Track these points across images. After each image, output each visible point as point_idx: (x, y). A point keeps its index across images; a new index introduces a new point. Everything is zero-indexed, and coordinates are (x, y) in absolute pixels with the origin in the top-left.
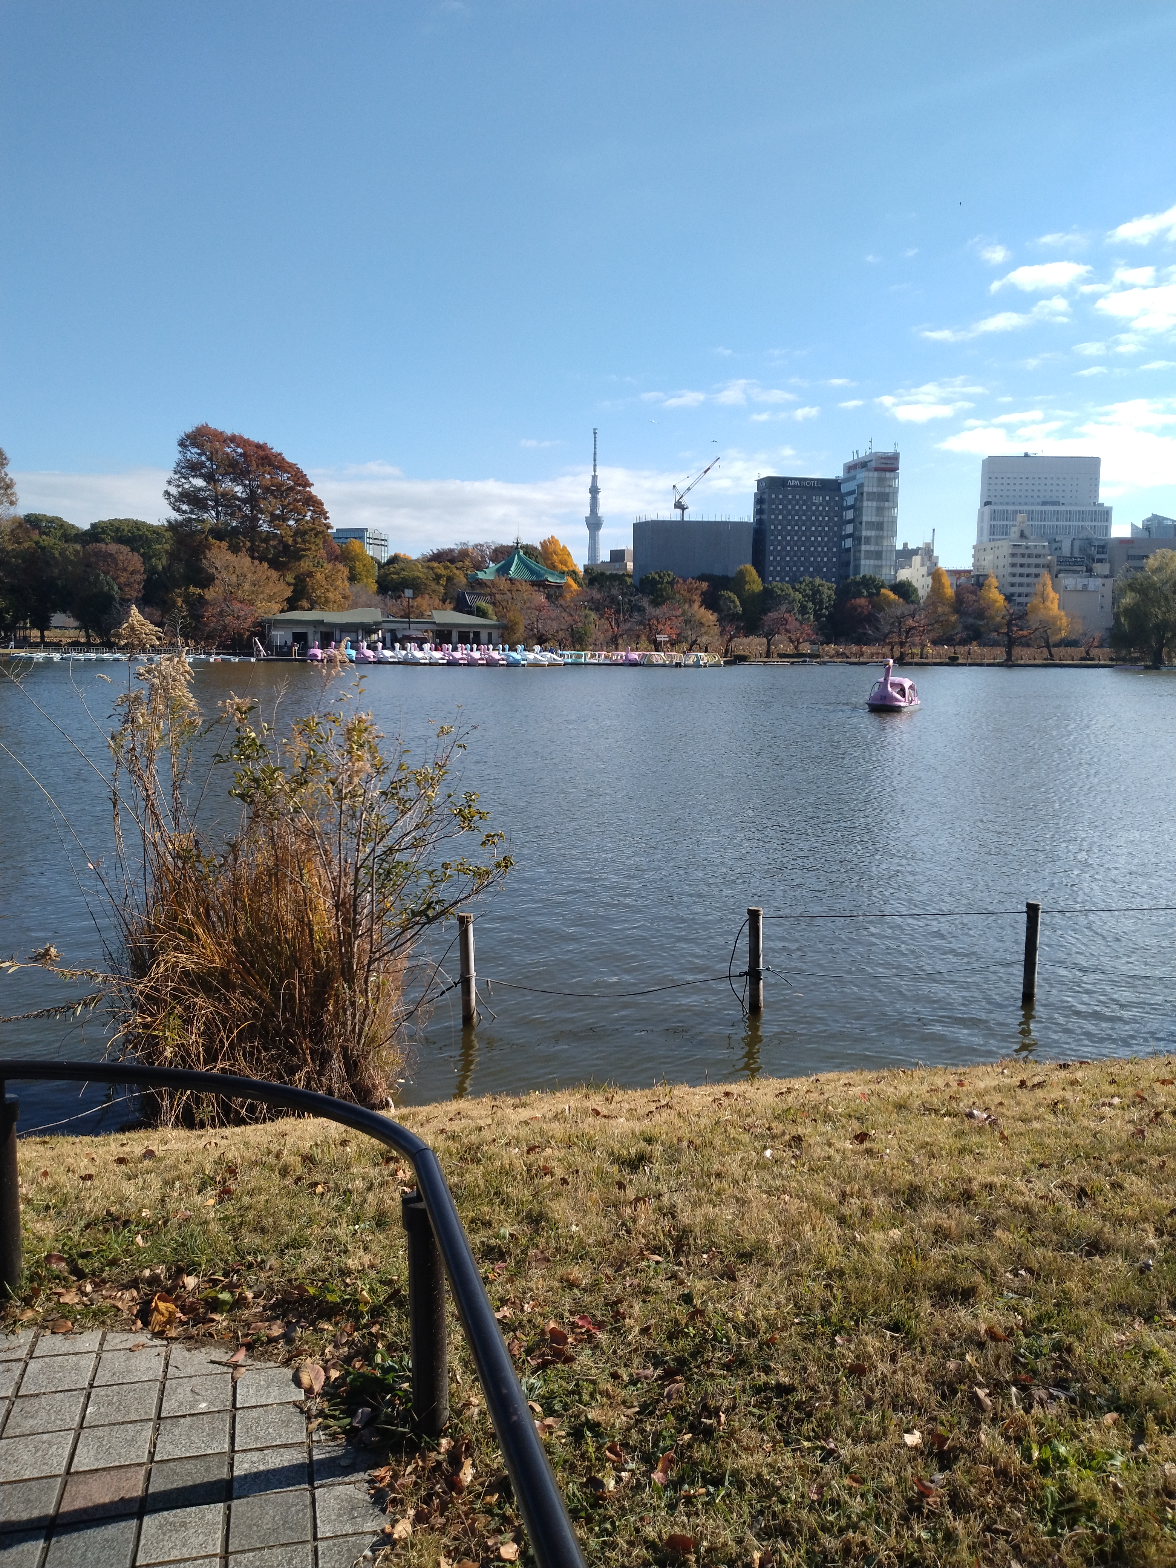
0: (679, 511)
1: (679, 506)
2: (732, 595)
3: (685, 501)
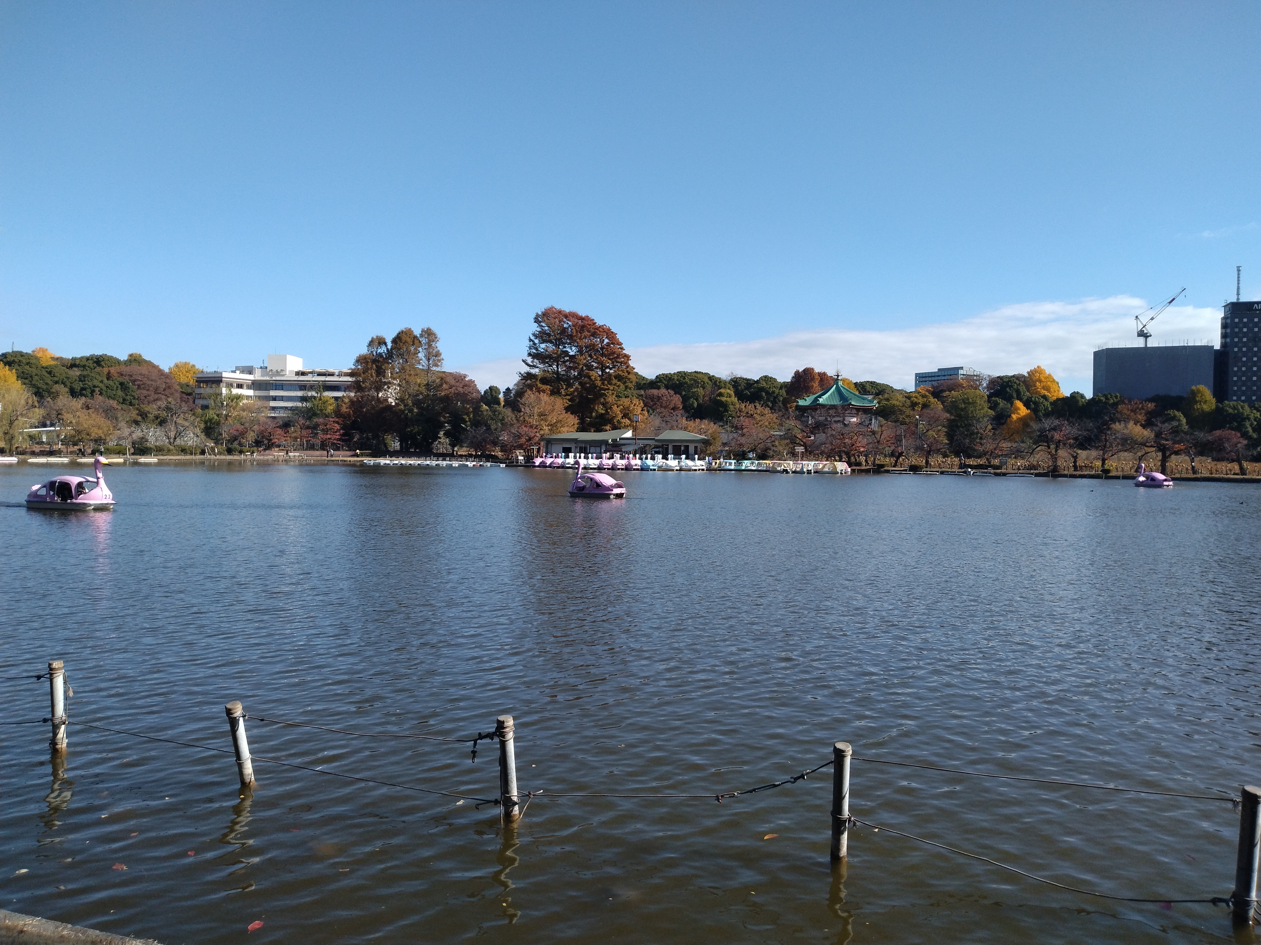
0: (1142, 339)
1: (1142, 334)
2: (1179, 414)
3: (1149, 329)
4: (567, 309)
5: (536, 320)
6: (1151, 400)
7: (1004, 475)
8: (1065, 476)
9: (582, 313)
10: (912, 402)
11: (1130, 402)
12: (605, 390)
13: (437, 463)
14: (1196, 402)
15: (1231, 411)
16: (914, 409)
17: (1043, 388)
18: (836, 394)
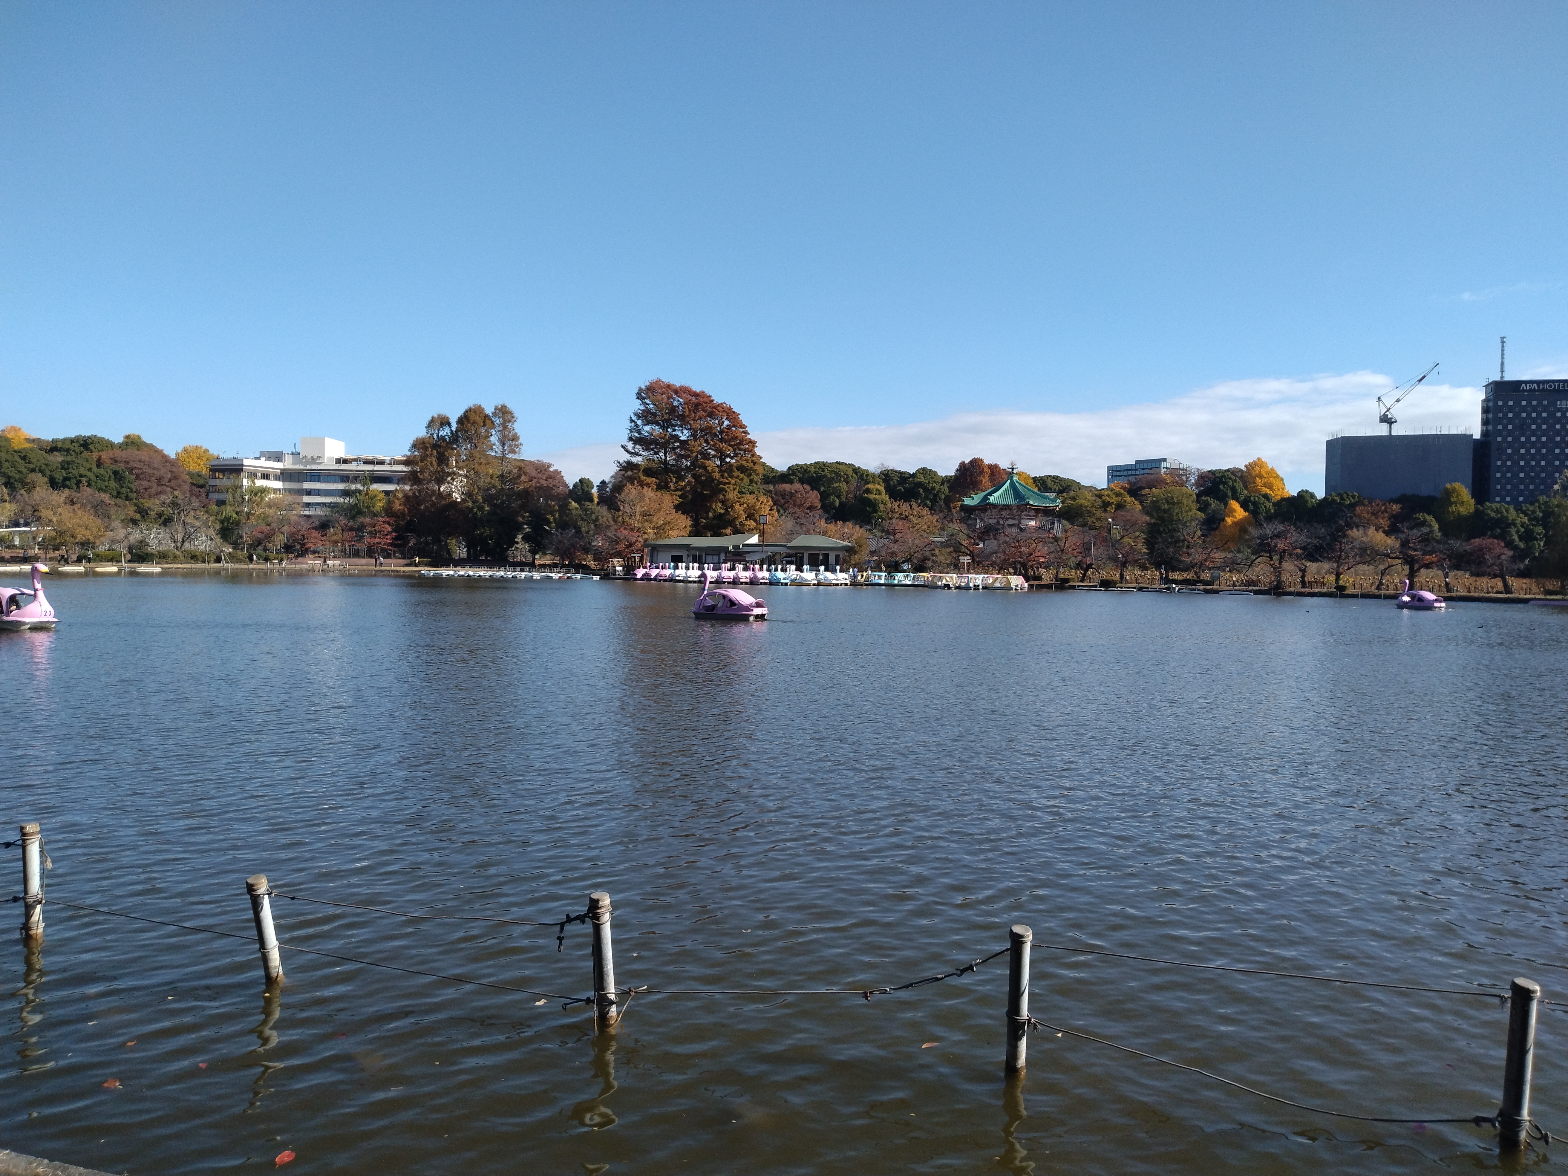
0: (1385, 426)
1: (1386, 419)
2: (1430, 518)
3: (1394, 413)
4: (677, 383)
5: (639, 396)
6: (1396, 501)
7: (1217, 592)
8: (1291, 594)
9: (696, 388)
10: (1103, 502)
11: (1370, 503)
12: (725, 484)
13: (513, 574)
14: (1451, 504)
15: (1493, 514)
16: (1105, 511)
17: (1265, 485)
18: (1011, 491)
